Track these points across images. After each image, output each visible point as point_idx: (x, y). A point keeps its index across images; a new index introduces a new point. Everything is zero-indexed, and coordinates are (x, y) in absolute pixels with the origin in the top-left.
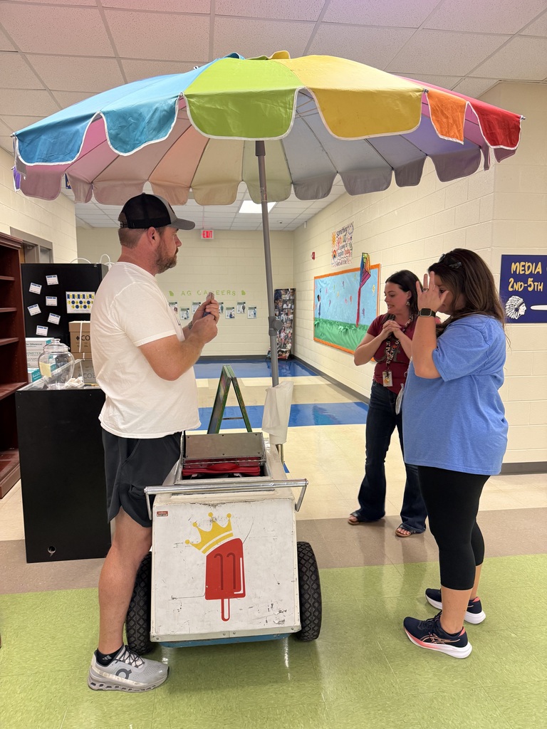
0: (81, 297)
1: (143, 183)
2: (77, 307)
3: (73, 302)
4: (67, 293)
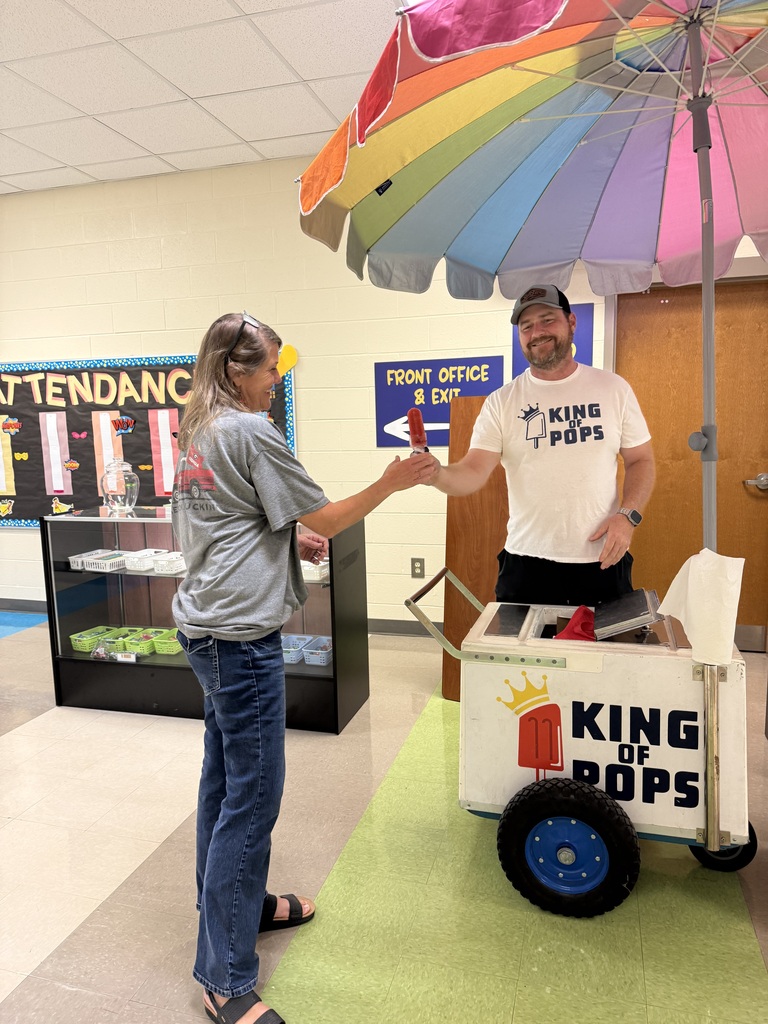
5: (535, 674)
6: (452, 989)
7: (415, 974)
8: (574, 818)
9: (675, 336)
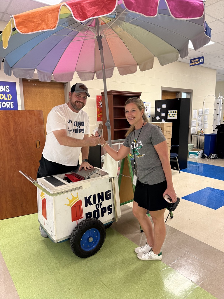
0: (173, 112)
1: (114, 68)
2: (171, 117)
3: (170, 115)
4: (168, 111)
5: (74, 193)
6: (86, 291)
7: (74, 295)
8: (90, 229)
9: (38, 95)
